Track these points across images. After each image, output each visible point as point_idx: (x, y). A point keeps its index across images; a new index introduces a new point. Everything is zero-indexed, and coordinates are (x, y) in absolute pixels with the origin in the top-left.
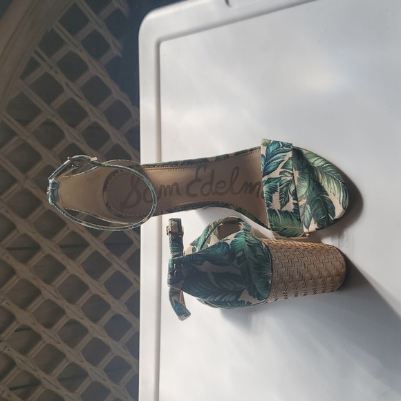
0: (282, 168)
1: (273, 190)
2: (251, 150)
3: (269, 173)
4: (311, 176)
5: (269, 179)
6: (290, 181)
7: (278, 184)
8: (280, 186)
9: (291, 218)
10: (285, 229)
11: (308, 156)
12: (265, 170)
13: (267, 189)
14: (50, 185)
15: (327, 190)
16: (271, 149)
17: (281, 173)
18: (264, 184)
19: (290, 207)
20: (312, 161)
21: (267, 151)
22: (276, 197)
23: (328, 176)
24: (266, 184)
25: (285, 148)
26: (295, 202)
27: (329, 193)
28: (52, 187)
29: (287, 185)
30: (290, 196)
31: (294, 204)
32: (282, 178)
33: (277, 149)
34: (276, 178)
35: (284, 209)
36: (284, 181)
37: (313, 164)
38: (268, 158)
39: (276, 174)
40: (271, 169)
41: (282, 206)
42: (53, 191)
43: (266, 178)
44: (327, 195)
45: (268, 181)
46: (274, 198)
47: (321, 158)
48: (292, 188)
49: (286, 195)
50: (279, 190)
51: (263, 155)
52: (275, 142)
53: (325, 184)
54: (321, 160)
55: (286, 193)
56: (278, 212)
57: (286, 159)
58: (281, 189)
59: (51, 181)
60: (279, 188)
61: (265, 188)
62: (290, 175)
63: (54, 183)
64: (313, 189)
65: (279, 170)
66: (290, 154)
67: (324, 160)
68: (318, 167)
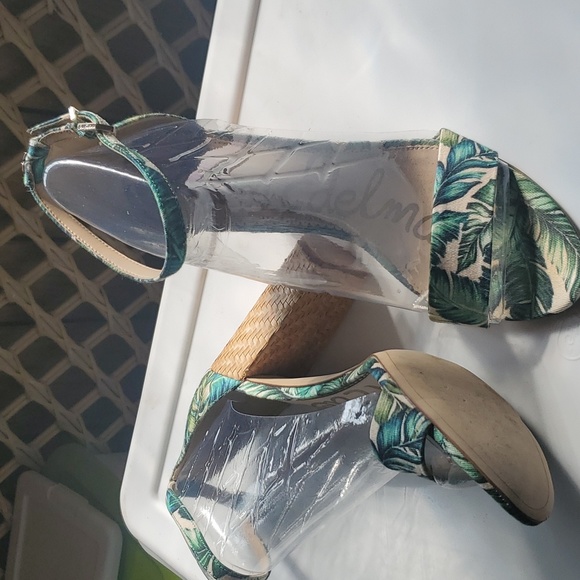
0: (475, 196)
1: (449, 235)
2: (414, 143)
3: (446, 201)
4: (520, 222)
5: (447, 212)
6: (484, 225)
7: (461, 225)
8: (464, 229)
9: (472, 292)
10: (455, 308)
11: (523, 186)
12: (441, 193)
13: (439, 231)
14: (30, 151)
15: (545, 256)
16: (459, 153)
17: (470, 206)
18: (434, 219)
19: (475, 272)
20: (528, 195)
21: (449, 156)
22: (453, 248)
23: (553, 232)
24: (438, 219)
25: (485, 159)
26: (487, 265)
27: (547, 262)
28: (34, 155)
29: (478, 232)
30: (480, 253)
31: (484, 268)
32: (471, 217)
33: (469, 156)
34: (459, 214)
35: (464, 274)
36: (474, 223)
37: (529, 201)
38: (450, 172)
39: (459, 206)
40: (452, 193)
41: (461, 268)
42: (33, 163)
43: (440, 209)
44: (544, 266)
45: (443, 216)
46: (448, 250)
47: (547, 195)
48: (486, 239)
49: (471, 249)
50: (460, 238)
51: (440, 164)
52: (467, 142)
53: (544, 244)
54: (546, 200)
55: (473, 246)
56: (450, 277)
57: (485, 180)
58: (465, 236)
59: (32, 142)
60: (461, 233)
61: (435, 228)
62: (487, 214)
63: (37, 149)
64: (518, 247)
65: (468, 198)
66: (492, 173)
67: (553, 201)
68: (539, 210)
